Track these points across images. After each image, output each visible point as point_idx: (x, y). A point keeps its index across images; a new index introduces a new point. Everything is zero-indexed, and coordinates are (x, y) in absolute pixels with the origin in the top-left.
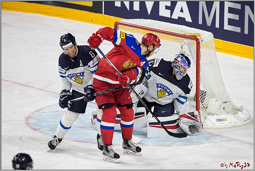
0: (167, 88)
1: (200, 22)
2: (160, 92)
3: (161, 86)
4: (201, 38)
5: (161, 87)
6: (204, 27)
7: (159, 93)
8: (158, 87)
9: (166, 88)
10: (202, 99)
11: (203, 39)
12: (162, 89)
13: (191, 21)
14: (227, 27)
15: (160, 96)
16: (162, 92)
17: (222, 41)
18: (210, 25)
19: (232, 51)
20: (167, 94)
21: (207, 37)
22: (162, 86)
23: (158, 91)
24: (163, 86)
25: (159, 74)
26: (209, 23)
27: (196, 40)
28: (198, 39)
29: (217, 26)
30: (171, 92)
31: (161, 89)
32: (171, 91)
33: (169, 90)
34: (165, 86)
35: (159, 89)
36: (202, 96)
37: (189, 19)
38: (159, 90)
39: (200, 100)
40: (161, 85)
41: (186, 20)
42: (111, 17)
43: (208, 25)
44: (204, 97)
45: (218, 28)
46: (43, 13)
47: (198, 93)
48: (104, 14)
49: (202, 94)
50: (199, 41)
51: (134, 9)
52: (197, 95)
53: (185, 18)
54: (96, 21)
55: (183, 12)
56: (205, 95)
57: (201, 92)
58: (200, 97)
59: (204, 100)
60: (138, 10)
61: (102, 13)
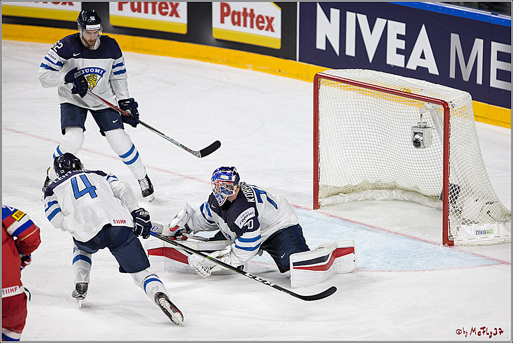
1: (452, 75)
4: (451, 102)
6: (457, 83)
10: (452, 199)
11: (455, 104)
13: (438, 74)
14: (494, 83)
17: (486, 105)
18: (467, 80)
19: (502, 122)
21: (461, 100)
26: (466, 77)
27: (443, 105)
28: (446, 103)
29: (479, 81)
36: (453, 194)
37: (434, 70)
39: (450, 201)
41: (430, 72)
42: (310, 65)
43: (464, 79)
44: (457, 195)
45: (480, 85)
46: (203, 58)
47: (446, 189)
48: (299, 61)
49: (453, 191)
50: (448, 106)
51: (347, 53)
52: (446, 192)
53: (427, 69)
54: (285, 72)
55: (425, 59)
56: (458, 193)
57: (450, 187)
58: (450, 196)
59: (456, 200)
60: (353, 55)
61: (296, 60)
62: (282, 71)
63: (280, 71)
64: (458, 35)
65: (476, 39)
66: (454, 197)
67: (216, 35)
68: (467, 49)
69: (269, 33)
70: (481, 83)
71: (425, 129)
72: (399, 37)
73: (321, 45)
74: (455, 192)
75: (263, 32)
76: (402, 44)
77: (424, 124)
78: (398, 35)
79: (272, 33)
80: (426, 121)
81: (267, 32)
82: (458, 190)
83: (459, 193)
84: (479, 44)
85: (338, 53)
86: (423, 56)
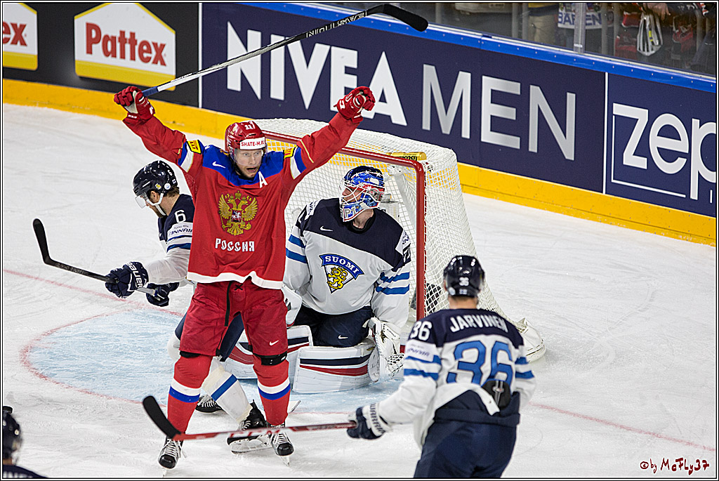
0: (347, 260)
1: (426, 125)
2: (334, 276)
3: (332, 259)
4: (427, 163)
5: (331, 263)
6: (434, 137)
7: (331, 280)
8: (325, 264)
9: (344, 263)
10: (429, 304)
11: (433, 165)
12: (337, 267)
13: (405, 124)
14: (488, 136)
15: (336, 285)
16: (338, 272)
17: (476, 169)
18: (448, 133)
19: (500, 193)
20: (350, 276)
21: (442, 160)
22: (334, 258)
23: (327, 275)
24: (336, 259)
25: (322, 229)
26: (446, 128)
27: (416, 168)
28: (420, 165)
29: (466, 133)
30: (357, 270)
31: (333, 266)
32: (356, 267)
33: (352, 263)
34: (340, 257)
35: (329, 267)
36: (430, 297)
37: (399, 118)
38: (329, 271)
39: (427, 307)
40: (331, 255)
41: (394, 121)
42: (219, 113)
43: (444, 132)
44: (436, 299)
45: (467, 139)
46: (61, 105)
47: (421, 290)
48: (202, 107)
49: (431, 293)
50: (422, 169)
51: (272, 96)
52: (421, 295)
53: (390, 116)
54: (183, 125)
55: (385, 102)
56: (437, 295)
57: (427, 288)
58: (427, 300)
59: (435, 306)
60: (282, 98)
61: (198, 107)
62: (178, 123)
63: (174, 122)
64: (433, 67)
65: (461, 73)
66: (433, 302)
67: (80, 71)
68: (447, 88)
69: (158, 68)
70: (468, 137)
71: (389, 204)
72: (348, 71)
73: (234, 84)
74: (434, 294)
75: (149, 66)
76: (352, 82)
77: (388, 197)
78: (346, 67)
79: (163, 67)
80: (390, 192)
81: (154, 65)
82: (438, 292)
83: (440, 296)
84: (464, 80)
85: (259, 96)
86: (383, 99)
